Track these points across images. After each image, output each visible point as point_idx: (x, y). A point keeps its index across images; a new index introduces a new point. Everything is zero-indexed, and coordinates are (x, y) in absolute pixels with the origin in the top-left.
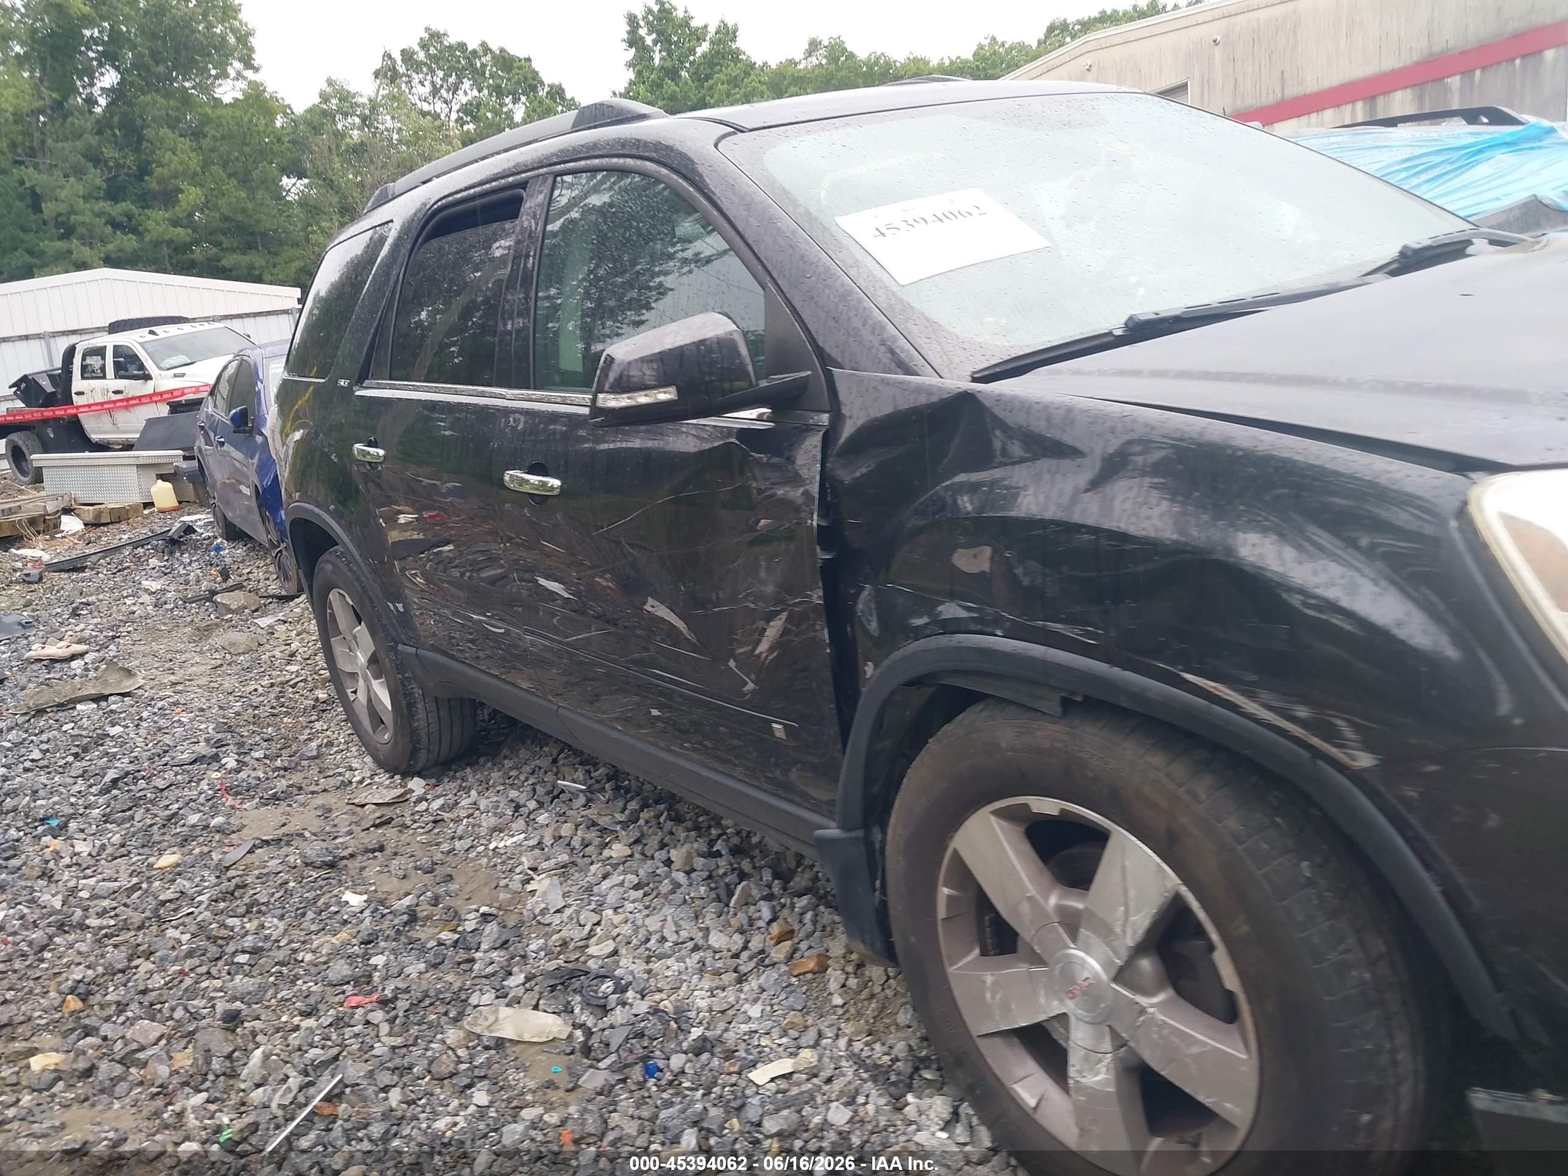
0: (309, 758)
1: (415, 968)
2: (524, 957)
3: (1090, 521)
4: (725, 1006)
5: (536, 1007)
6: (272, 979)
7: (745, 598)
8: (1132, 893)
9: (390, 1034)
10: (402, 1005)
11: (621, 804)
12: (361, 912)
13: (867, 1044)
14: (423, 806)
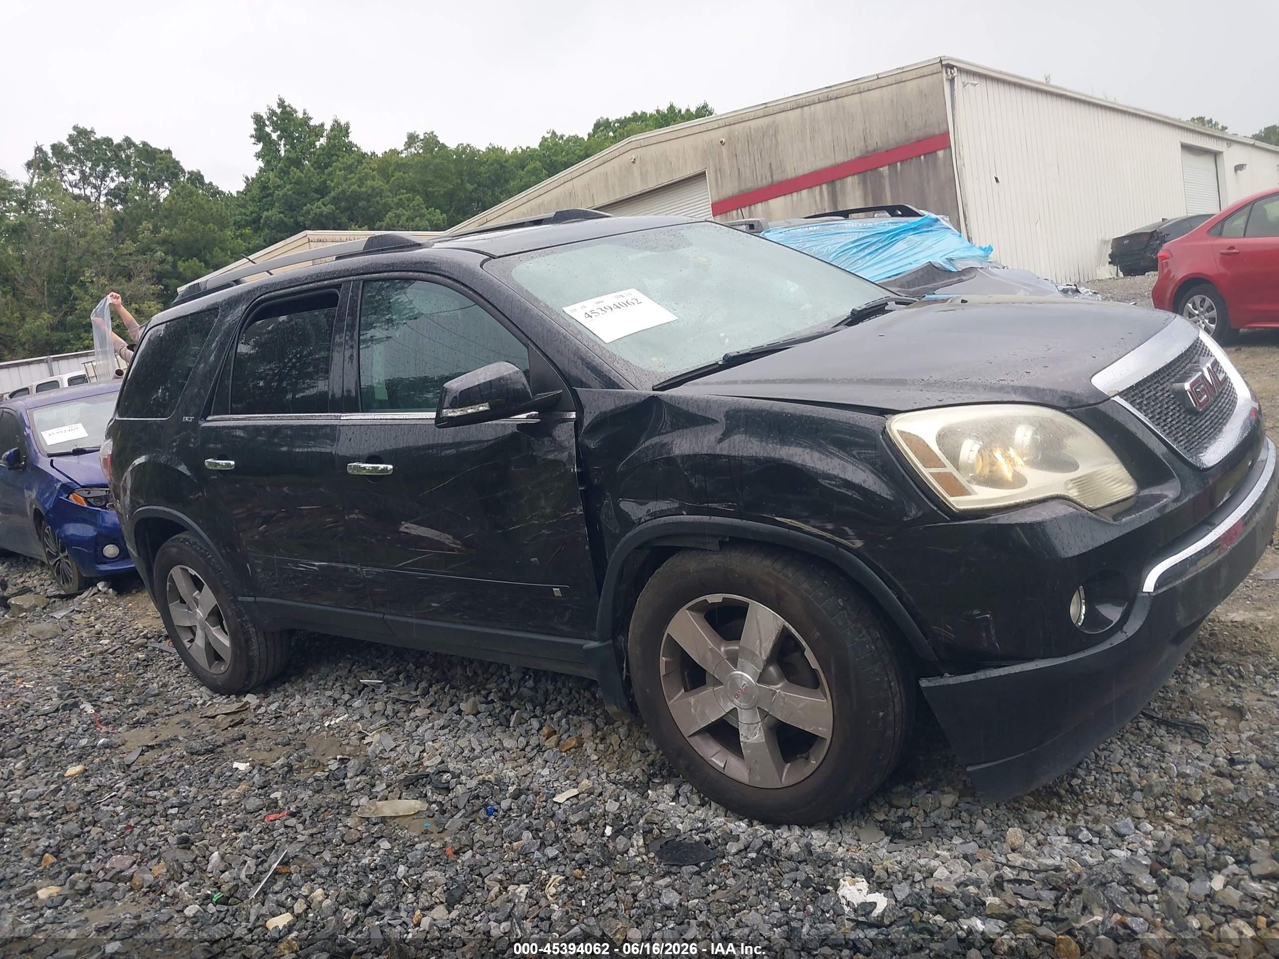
0: (153, 696)
1: (305, 795)
2: (380, 775)
3: (725, 453)
4: (527, 772)
5: (400, 798)
6: (203, 817)
7: (531, 518)
8: (762, 632)
9: (304, 829)
10: (306, 814)
11: (414, 686)
12: (250, 772)
13: (618, 774)
14: (262, 710)
